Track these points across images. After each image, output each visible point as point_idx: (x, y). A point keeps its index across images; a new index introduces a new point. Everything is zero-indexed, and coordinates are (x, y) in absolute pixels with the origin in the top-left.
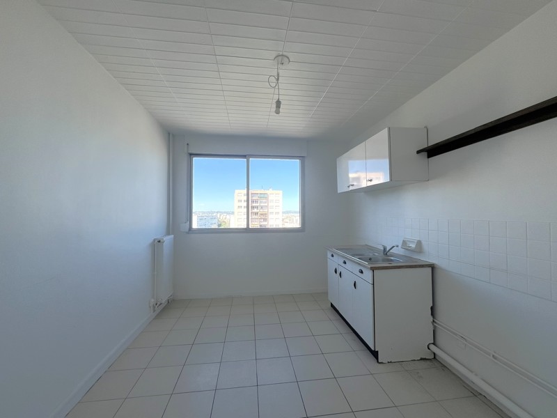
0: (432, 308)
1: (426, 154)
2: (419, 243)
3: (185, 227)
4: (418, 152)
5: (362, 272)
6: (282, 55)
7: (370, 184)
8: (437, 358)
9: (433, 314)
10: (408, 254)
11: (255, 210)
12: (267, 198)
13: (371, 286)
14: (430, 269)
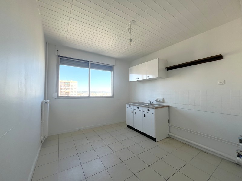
0: (169, 120)
1: (167, 69)
2: (163, 99)
3: (55, 95)
4: (165, 68)
5: (149, 110)
6: (135, 21)
7: (148, 78)
8: (170, 136)
9: (169, 122)
10: (158, 103)
11: (63, 90)
12: (69, 85)
13: (154, 115)
14: (168, 107)
